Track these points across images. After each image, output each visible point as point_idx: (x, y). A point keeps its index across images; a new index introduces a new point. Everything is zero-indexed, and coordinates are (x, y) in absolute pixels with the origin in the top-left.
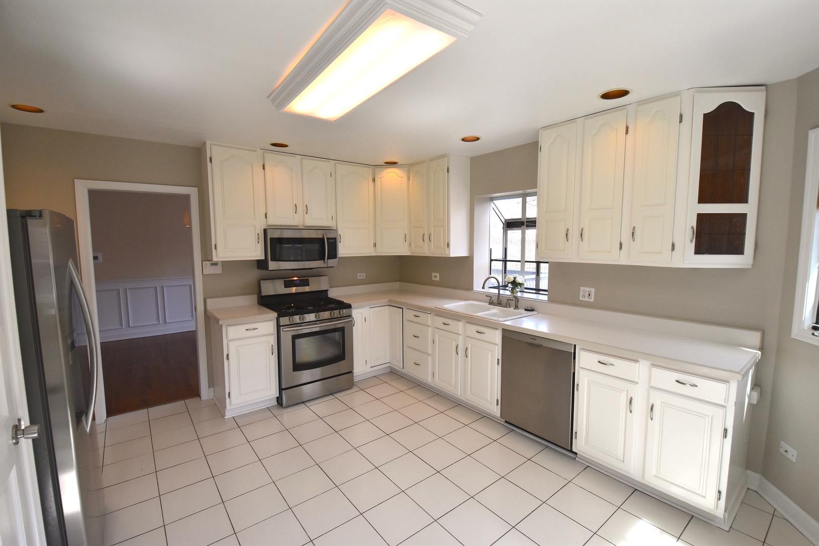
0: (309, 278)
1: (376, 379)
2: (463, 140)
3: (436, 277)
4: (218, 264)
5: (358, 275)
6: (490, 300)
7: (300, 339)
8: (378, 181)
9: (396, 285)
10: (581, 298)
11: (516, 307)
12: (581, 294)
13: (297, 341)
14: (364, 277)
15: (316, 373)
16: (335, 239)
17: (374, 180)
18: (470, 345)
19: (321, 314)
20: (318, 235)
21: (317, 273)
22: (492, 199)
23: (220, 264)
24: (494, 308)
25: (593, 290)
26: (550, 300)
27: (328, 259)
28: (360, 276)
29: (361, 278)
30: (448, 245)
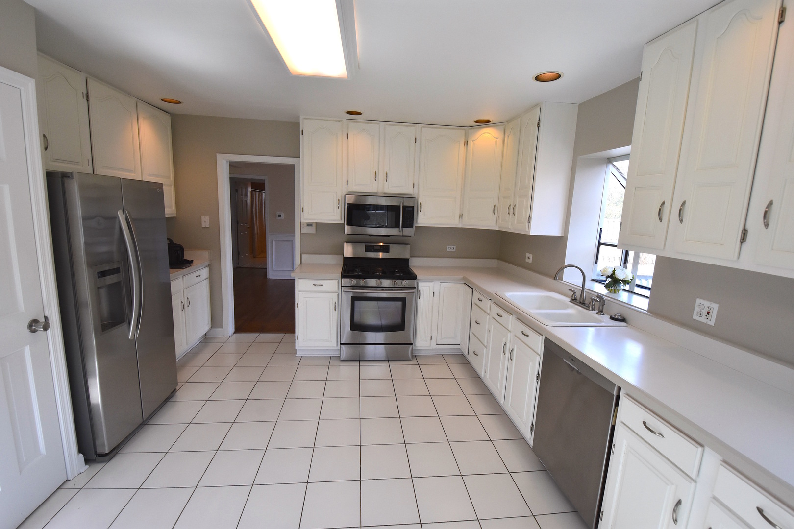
0: (391, 245)
1: (441, 357)
2: (538, 79)
3: (530, 258)
4: (313, 225)
5: (448, 247)
6: (572, 296)
7: (362, 302)
8: (471, 143)
9: (494, 263)
10: (695, 317)
11: (601, 312)
12: (697, 309)
13: (357, 303)
14: (454, 250)
15: (379, 337)
16: (413, 207)
17: (466, 143)
18: (516, 346)
19: (383, 281)
20: (394, 203)
21: (401, 242)
22: (610, 160)
23: (314, 226)
24: (572, 307)
25: (715, 307)
26: (652, 310)
27: (402, 227)
28: (450, 248)
29: (451, 250)
30: (529, 220)
